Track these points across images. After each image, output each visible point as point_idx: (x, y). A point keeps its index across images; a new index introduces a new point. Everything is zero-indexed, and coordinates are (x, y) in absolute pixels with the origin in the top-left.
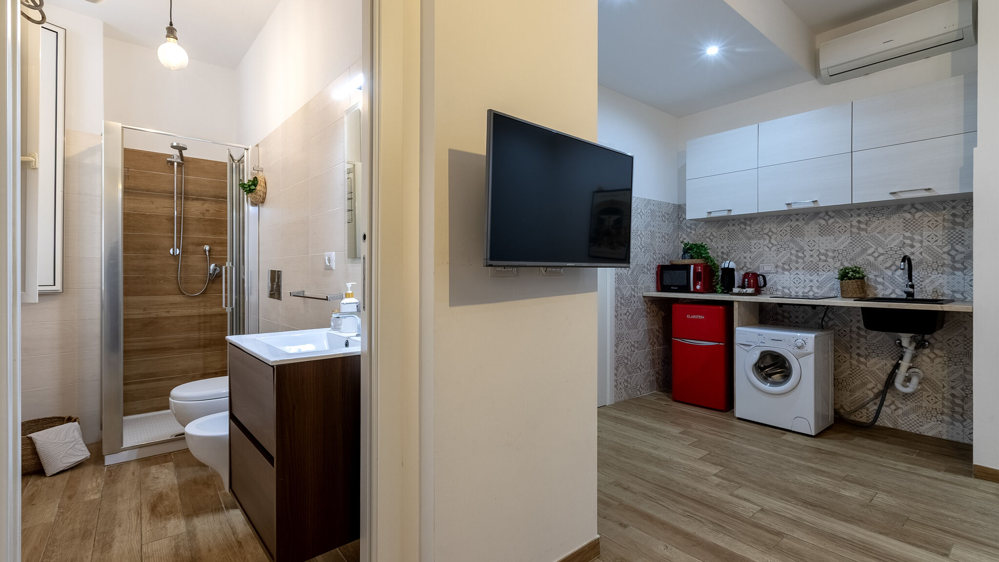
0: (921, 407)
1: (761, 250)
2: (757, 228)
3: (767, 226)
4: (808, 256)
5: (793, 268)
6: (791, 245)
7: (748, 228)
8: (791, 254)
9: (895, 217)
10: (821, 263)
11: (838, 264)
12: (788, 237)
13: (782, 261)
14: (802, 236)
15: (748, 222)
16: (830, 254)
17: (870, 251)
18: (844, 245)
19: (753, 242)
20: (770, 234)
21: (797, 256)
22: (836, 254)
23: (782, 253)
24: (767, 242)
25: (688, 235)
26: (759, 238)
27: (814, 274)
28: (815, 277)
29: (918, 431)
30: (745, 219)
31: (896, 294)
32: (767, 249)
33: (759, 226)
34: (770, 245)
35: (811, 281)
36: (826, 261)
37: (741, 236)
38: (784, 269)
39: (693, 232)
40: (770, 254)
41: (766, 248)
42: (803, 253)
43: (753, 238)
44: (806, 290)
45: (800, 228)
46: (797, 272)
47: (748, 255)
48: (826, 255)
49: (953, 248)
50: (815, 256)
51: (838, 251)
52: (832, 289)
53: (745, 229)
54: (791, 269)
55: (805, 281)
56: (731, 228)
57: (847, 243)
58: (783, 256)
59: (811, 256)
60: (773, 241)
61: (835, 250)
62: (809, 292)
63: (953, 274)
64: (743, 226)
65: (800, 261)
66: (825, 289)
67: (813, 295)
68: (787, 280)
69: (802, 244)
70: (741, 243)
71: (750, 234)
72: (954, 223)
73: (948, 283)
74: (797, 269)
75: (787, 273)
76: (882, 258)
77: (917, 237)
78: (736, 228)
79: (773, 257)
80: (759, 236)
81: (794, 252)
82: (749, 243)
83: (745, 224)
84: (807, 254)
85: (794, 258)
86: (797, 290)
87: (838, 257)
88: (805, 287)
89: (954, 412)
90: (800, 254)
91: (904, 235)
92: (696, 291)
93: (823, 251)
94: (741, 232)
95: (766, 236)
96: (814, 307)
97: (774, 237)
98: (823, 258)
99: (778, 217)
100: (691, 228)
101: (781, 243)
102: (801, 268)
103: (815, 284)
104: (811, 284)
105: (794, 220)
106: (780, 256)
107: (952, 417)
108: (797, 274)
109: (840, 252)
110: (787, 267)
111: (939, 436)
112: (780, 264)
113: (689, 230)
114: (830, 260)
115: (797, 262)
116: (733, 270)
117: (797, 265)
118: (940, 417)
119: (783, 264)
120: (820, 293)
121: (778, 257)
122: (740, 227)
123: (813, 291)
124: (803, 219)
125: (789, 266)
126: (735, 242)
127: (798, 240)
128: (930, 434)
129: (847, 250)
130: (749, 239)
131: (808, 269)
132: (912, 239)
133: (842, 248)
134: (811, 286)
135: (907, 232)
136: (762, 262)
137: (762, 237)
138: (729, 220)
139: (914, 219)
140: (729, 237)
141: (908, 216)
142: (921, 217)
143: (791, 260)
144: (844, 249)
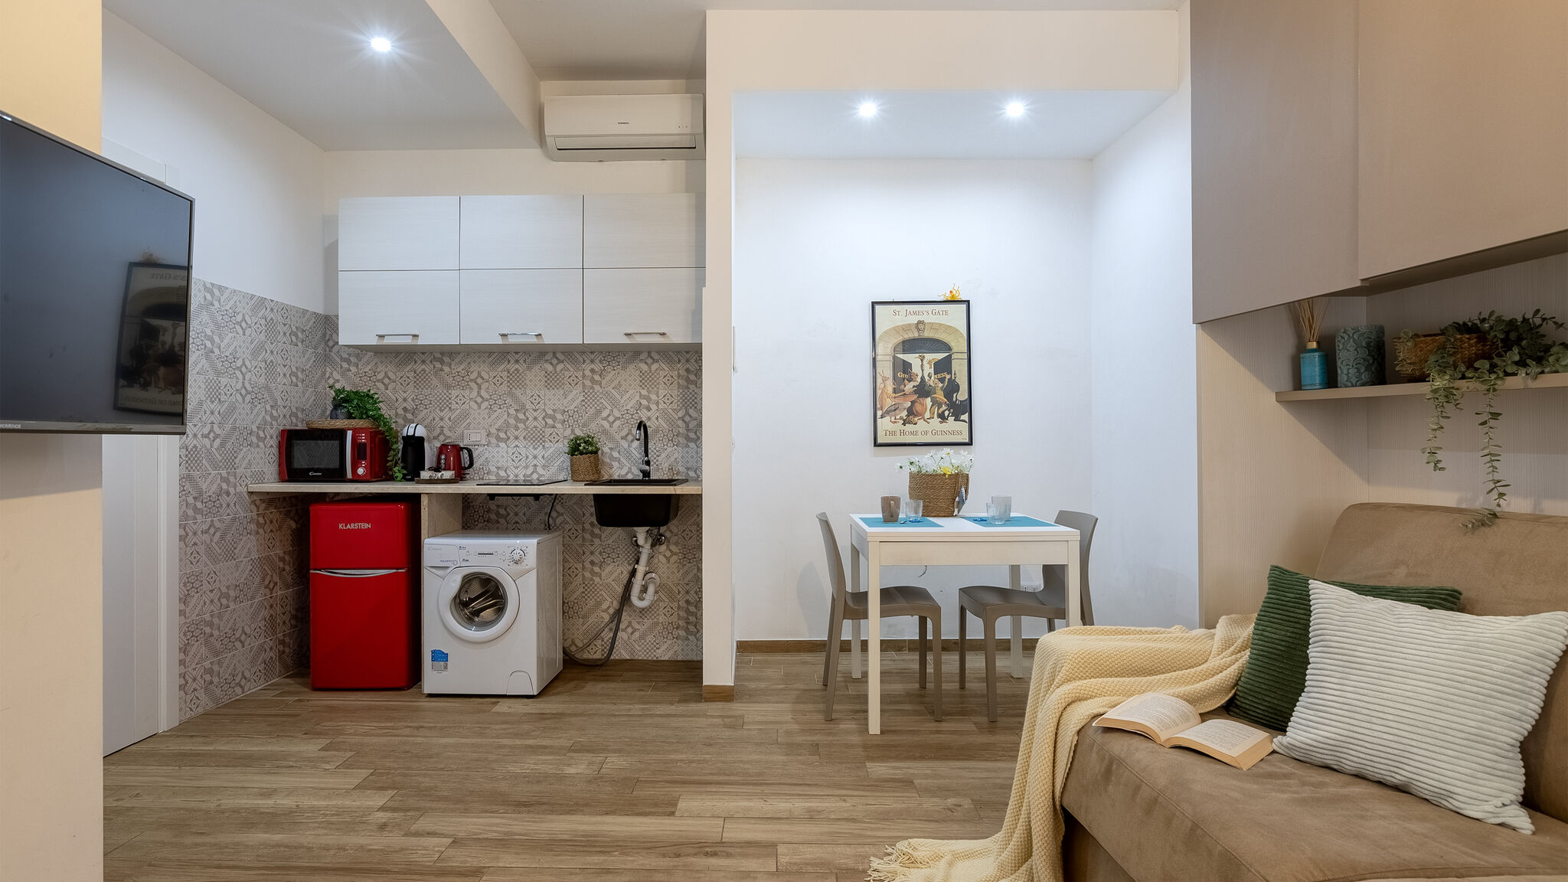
0: (657, 624)
1: (466, 406)
2: (460, 369)
3: (474, 367)
4: (531, 419)
5: (512, 438)
6: (509, 400)
7: (447, 369)
8: (509, 414)
9: (631, 367)
10: (549, 430)
11: (568, 432)
12: (504, 388)
13: (497, 426)
14: (523, 386)
15: (447, 359)
16: (559, 416)
17: (605, 414)
18: (575, 404)
19: (454, 393)
20: (479, 381)
21: (517, 419)
22: (566, 417)
23: (496, 414)
24: (474, 394)
25: (343, 374)
26: (463, 387)
27: (539, 446)
28: (539, 452)
29: (655, 656)
30: (442, 354)
31: (632, 473)
32: (475, 406)
33: (462, 367)
34: (479, 400)
35: (535, 457)
36: (554, 427)
37: (435, 381)
38: (499, 439)
39: (353, 369)
40: (479, 414)
41: (473, 404)
42: (525, 414)
43: (454, 387)
44: (529, 472)
45: (520, 374)
46: (517, 443)
47: (446, 414)
48: (554, 418)
49: (687, 413)
50: (540, 419)
51: (568, 412)
52: (561, 469)
53: (442, 370)
54: (509, 438)
55: (527, 457)
56: (419, 368)
57: (578, 402)
58: (497, 418)
59: (535, 419)
60: (483, 393)
61: (564, 411)
62: (532, 474)
63: (687, 446)
64: (438, 365)
65: (521, 426)
66: (553, 469)
67: (538, 479)
68: (503, 457)
69: (523, 399)
70: (436, 394)
71: (450, 380)
72: (688, 380)
73: (682, 457)
74: (517, 438)
75: (502, 445)
76: (618, 423)
77: (653, 397)
78: (428, 368)
79: (484, 418)
80: (464, 384)
81: (512, 411)
82: (447, 394)
83: (442, 362)
84: (530, 414)
85: (512, 421)
86: (516, 471)
87: (568, 421)
88: (526, 467)
89: (688, 623)
90: (521, 416)
91: (640, 393)
92: (357, 479)
93: (550, 412)
94: (436, 374)
95: (473, 385)
96: (537, 497)
97: (485, 386)
98: (550, 421)
99: (491, 354)
100: (349, 362)
101: (495, 397)
102: (521, 438)
103: (540, 462)
104: (535, 462)
105: (512, 361)
106: (493, 417)
107: (687, 630)
108: (517, 446)
109: (571, 413)
110: (502, 435)
111: (675, 658)
112: (493, 431)
113: (345, 365)
114: (559, 426)
115: (517, 428)
116: (421, 439)
117: (516, 433)
118: (676, 633)
119: (498, 430)
120: (546, 475)
121: (490, 420)
122: (434, 367)
123: (538, 474)
124: (525, 361)
125: (506, 433)
126: (426, 392)
127: (518, 392)
128: (666, 658)
129: (579, 411)
130: (448, 387)
131: (532, 439)
132: (649, 399)
133: (572, 407)
134: (535, 465)
135: (643, 389)
136: (468, 427)
137: (468, 385)
138: (415, 353)
139: (651, 372)
140: (415, 382)
141: (644, 367)
142: (657, 369)
143: (508, 425)
144: (576, 410)
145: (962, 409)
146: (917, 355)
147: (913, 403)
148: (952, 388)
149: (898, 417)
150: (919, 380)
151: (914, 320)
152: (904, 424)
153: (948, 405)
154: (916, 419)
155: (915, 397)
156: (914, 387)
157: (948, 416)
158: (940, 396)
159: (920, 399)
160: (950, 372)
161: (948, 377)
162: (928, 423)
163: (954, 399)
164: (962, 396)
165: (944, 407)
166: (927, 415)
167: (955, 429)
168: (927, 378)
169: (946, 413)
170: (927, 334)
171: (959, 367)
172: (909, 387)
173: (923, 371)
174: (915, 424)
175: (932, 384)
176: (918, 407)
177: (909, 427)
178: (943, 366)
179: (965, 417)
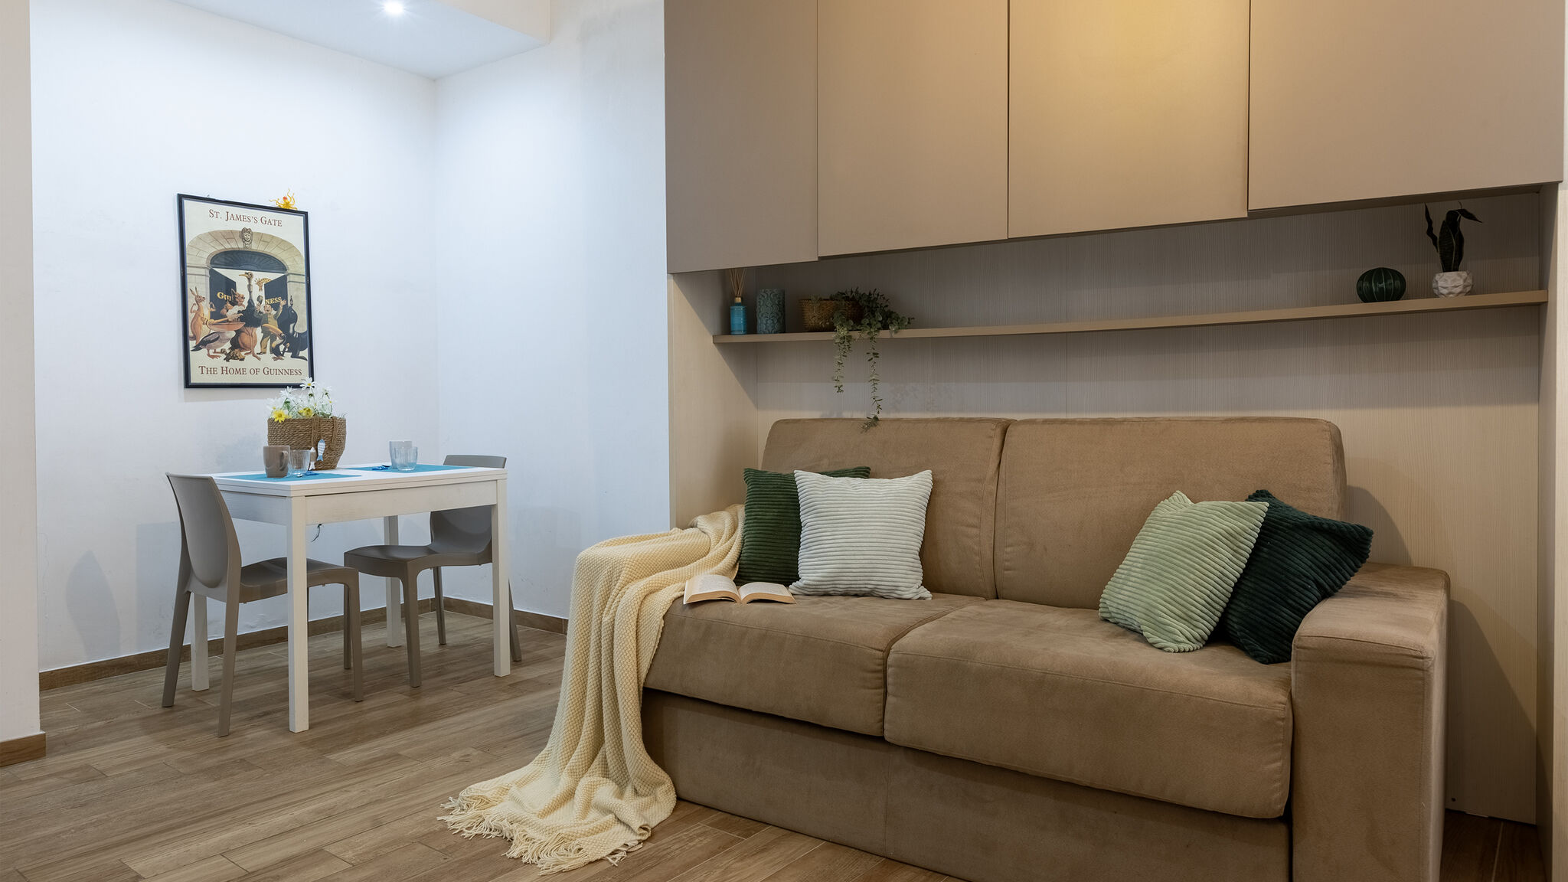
145: (301, 344)
146: (243, 272)
147: (238, 332)
148: (287, 318)
149: (218, 350)
150: (245, 303)
151: (238, 226)
152: (227, 359)
153: (283, 338)
154: (243, 353)
155: (241, 325)
156: (239, 312)
157: (284, 351)
158: (273, 326)
159: (248, 328)
160: (285, 297)
161: (283, 303)
162: (259, 359)
163: (291, 331)
164: (300, 327)
165: (278, 341)
166: (257, 349)
167: (291, 366)
168: (256, 303)
169: (282, 348)
170: (255, 247)
171: (295, 291)
172: (233, 312)
173: (250, 292)
174: (242, 359)
175: (262, 309)
176: (245, 339)
178: (276, 289)
179: (305, 353)
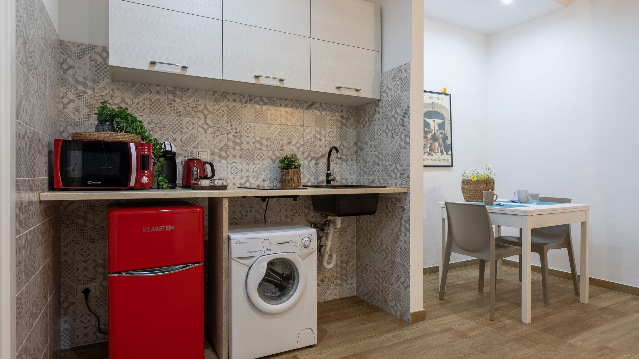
0: (325, 278)
1: (195, 131)
2: (189, 102)
3: (201, 101)
4: (245, 143)
5: (231, 156)
6: (229, 129)
7: (178, 100)
8: (228, 139)
9: (310, 112)
10: (257, 151)
11: (271, 153)
12: (225, 119)
13: (219, 147)
14: (239, 119)
15: (178, 93)
16: (264, 142)
17: (294, 142)
18: (275, 134)
19: (185, 120)
20: (206, 112)
21: (234, 142)
22: (269, 143)
23: (219, 138)
24: (202, 122)
25: (78, 95)
26: (192, 115)
27: (250, 163)
28: (251, 167)
29: (324, 299)
30: (175, 88)
31: (311, 182)
32: (202, 131)
33: (192, 100)
34: (205, 127)
35: (248, 171)
36: (261, 149)
37: (168, 109)
38: (221, 157)
39: (90, 92)
40: (205, 137)
41: (200, 129)
42: (240, 139)
43: (185, 115)
44: (243, 181)
46: (234, 160)
47: (178, 136)
48: (261, 143)
49: (342, 144)
50: (251, 143)
51: (270, 139)
52: (265, 179)
53: (174, 101)
54: (228, 156)
55: (242, 171)
56: (154, 97)
57: (277, 132)
58: (220, 141)
59: (248, 143)
60: (209, 122)
61: (268, 139)
62: (245, 183)
63: (342, 164)
64: (171, 97)
65: (238, 147)
66: (260, 179)
67: (250, 186)
68: (224, 170)
69: (239, 128)
70: (169, 120)
71: (181, 109)
72: (342, 123)
73: (339, 171)
74: (234, 156)
75: (223, 161)
76: (302, 149)
77: (323, 132)
78: (163, 98)
79: (209, 141)
80: (193, 113)
81: (231, 137)
82: (179, 120)
83: (175, 95)
84: (244, 140)
85: (231, 144)
86: (234, 181)
87: (270, 145)
88: (242, 178)
89: (342, 275)
90: (238, 140)
91: (315, 129)
92: (140, 186)
93: (258, 139)
94: (169, 103)
95: (200, 114)
96: (295, 198)
97: (209, 116)
98: (258, 145)
100: (85, 86)
101: (218, 126)
102: (238, 156)
103: (252, 174)
104: (248, 174)
105: (231, 100)
106: (216, 140)
107: (341, 279)
108: (234, 162)
109: (272, 140)
110: (223, 154)
111: (335, 298)
112: (216, 150)
113: (81, 88)
114: (264, 148)
115: (234, 149)
116: (174, 154)
117: (234, 153)
118: (335, 282)
119: (220, 150)
120: (255, 183)
121: (214, 143)
122: (168, 98)
123: (250, 182)
124: (240, 101)
125: (226, 153)
126: (160, 117)
127: (235, 123)
128: (330, 299)
129: (278, 139)
130: (180, 115)
131: (245, 157)
132: (320, 134)
133: (273, 136)
134: (248, 177)
135: (317, 127)
136: (196, 147)
137: (196, 114)
138: (150, 85)
139: (321, 116)
140: (151, 108)
141: (318, 113)
142: (325, 115)
143: (228, 147)
144: (276, 138)
145: (449, 149)
146: (432, 120)
147: (431, 144)
148: (445, 138)
149: (426, 152)
150: (433, 132)
151: (430, 101)
152: (428, 155)
153: (444, 146)
154: (432, 153)
155: (432, 141)
156: (431, 136)
157: (444, 152)
158: (441, 141)
159: (434, 142)
160: (444, 130)
161: (444, 132)
162: (437, 155)
163: (446, 143)
164: (449, 142)
165: (442, 147)
166: (436, 151)
167: (445, 159)
168: (436, 132)
169: (443, 150)
170: (436, 109)
171: (447, 127)
172: (429, 136)
173: (434, 128)
174: (432, 155)
175: (438, 135)
176: (433, 147)
177: (430, 157)
178: (442, 126)
179: (450, 153)
